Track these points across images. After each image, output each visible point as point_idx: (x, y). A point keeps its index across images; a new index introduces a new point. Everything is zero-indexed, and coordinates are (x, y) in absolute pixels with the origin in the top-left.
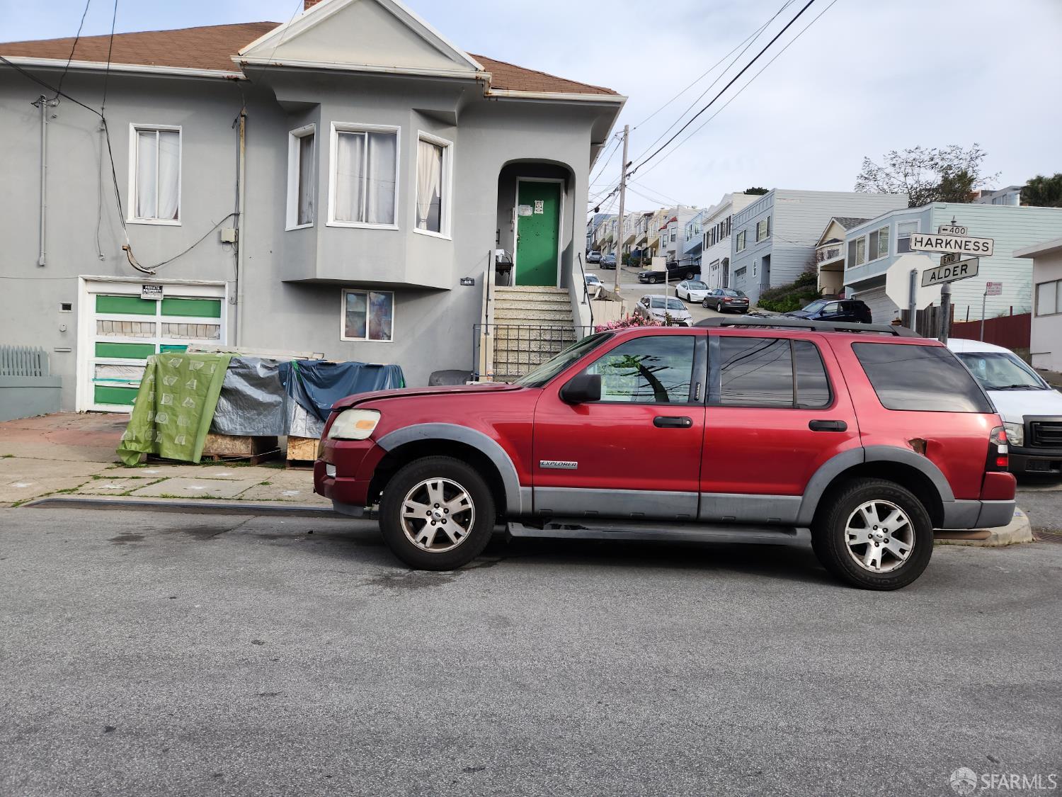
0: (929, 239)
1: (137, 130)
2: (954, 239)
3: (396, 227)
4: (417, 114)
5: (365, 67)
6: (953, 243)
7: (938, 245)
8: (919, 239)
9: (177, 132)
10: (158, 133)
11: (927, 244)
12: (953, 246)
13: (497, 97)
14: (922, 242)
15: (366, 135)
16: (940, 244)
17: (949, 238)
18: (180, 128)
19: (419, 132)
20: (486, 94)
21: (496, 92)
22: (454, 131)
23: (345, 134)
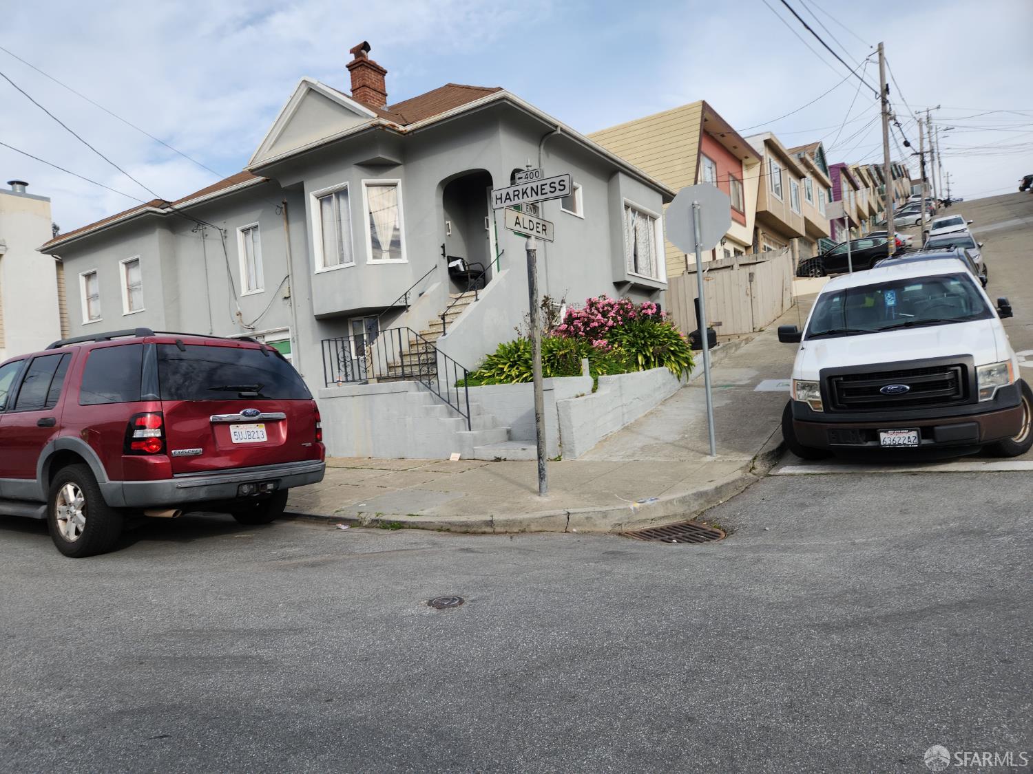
0: (508, 193)
1: (243, 231)
2: (529, 186)
3: (355, 264)
5: (307, 146)
6: (529, 191)
7: (516, 197)
8: (499, 196)
9: (258, 226)
10: (251, 230)
11: (506, 199)
12: (530, 195)
14: (501, 198)
15: (333, 195)
16: (518, 195)
17: (525, 187)
18: (258, 223)
19: (364, 181)
20: (401, 132)
21: (409, 128)
22: (400, 169)
23: (324, 199)
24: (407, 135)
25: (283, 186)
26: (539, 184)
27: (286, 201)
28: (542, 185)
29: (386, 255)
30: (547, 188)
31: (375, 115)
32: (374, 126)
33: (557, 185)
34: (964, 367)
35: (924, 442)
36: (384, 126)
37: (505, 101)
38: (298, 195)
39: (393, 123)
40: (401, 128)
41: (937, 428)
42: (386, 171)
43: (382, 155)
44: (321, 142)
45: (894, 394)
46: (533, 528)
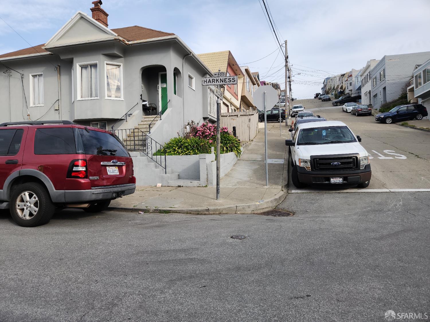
0: (210, 80)
1: (32, 76)
2: (219, 78)
3: (98, 98)
4: (104, 56)
5: (79, 42)
6: (219, 80)
7: (213, 82)
8: (205, 80)
9: (42, 75)
10: (38, 76)
11: (209, 82)
12: (219, 82)
13: (131, 44)
14: (206, 81)
15: (89, 66)
16: (214, 81)
17: (217, 78)
18: (42, 73)
19: (105, 62)
20: (126, 44)
21: (130, 43)
22: (122, 59)
23: (83, 67)
24: (128, 46)
25: (61, 58)
26: (224, 78)
27: (59, 65)
28: (225, 79)
29: (113, 96)
30: (227, 80)
31: (117, 35)
32: (115, 39)
33: (231, 80)
34: (357, 157)
35: (344, 182)
36: (120, 40)
37: (176, 39)
38: (70, 64)
39: (123, 39)
40: (127, 42)
41: (349, 177)
42: (118, 59)
43: (116, 52)
44: (88, 42)
45: (336, 165)
46: (224, 212)
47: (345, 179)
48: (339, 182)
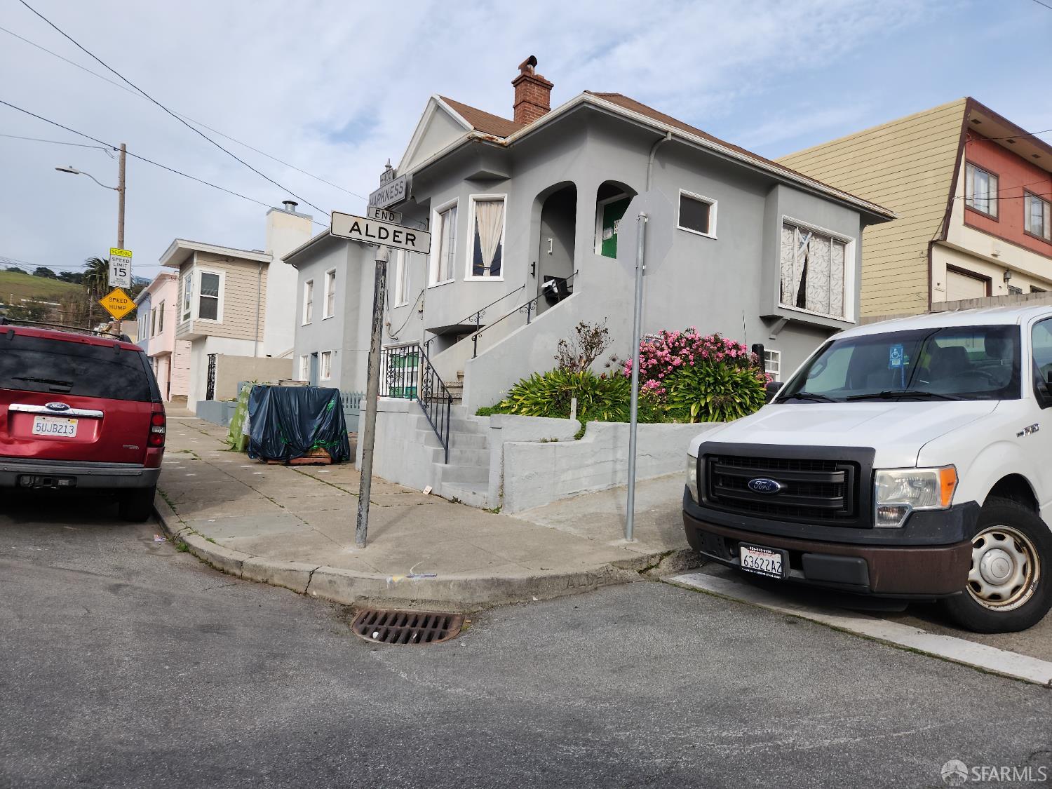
3: (454, 280)
4: (469, 182)
5: (425, 162)
13: (513, 143)
15: (449, 210)
19: (471, 197)
20: (501, 145)
21: (509, 140)
22: (508, 183)
23: (443, 213)
24: (507, 148)
25: (417, 202)
29: (487, 272)
31: (472, 127)
32: (471, 139)
34: (858, 466)
36: (480, 139)
37: (586, 105)
38: (425, 209)
39: (490, 136)
40: (501, 140)
41: (806, 556)
42: (497, 184)
43: (484, 168)
45: (760, 493)
46: (276, 580)
47: (794, 559)
48: (769, 568)
